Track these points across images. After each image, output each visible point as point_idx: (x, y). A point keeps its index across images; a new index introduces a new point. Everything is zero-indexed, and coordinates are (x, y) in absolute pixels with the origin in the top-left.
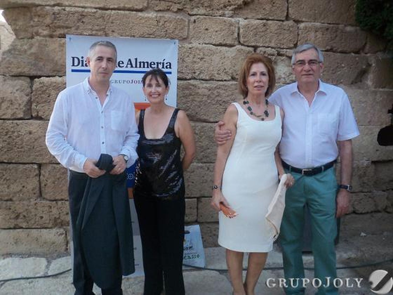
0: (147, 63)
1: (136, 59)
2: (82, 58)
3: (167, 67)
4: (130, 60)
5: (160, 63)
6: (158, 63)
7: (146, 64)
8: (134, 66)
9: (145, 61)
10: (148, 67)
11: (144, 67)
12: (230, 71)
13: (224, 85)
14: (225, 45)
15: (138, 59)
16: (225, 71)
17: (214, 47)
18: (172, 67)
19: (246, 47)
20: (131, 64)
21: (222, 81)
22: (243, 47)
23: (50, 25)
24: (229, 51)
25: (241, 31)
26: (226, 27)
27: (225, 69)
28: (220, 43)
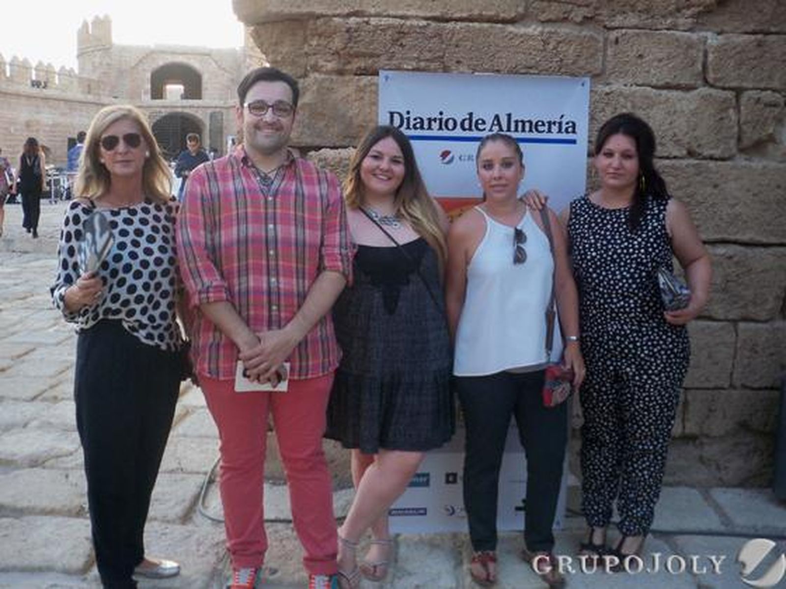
0: (530, 122)
1: (509, 116)
2: (408, 113)
3: (567, 131)
4: (497, 117)
5: (554, 123)
6: (549, 123)
7: (527, 125)
8: (505, 128)
9: (526, 120)
10: (531, 131)
11: (523, 130)
12: (686, 140)
13: (673, 167)
14: (678, 87)
15: (513, 116)
16: (675, 139)
17: (654, 91)
18: (577, 130)
19: (720, 91)
20: (499, 124)
21: (668, 158)
22: (713, 91)
23: (342, 52)
24: (683, 99)
25: (711, 57)
26: (680, 51)
27: (675, 135)
28: (667, 83)
